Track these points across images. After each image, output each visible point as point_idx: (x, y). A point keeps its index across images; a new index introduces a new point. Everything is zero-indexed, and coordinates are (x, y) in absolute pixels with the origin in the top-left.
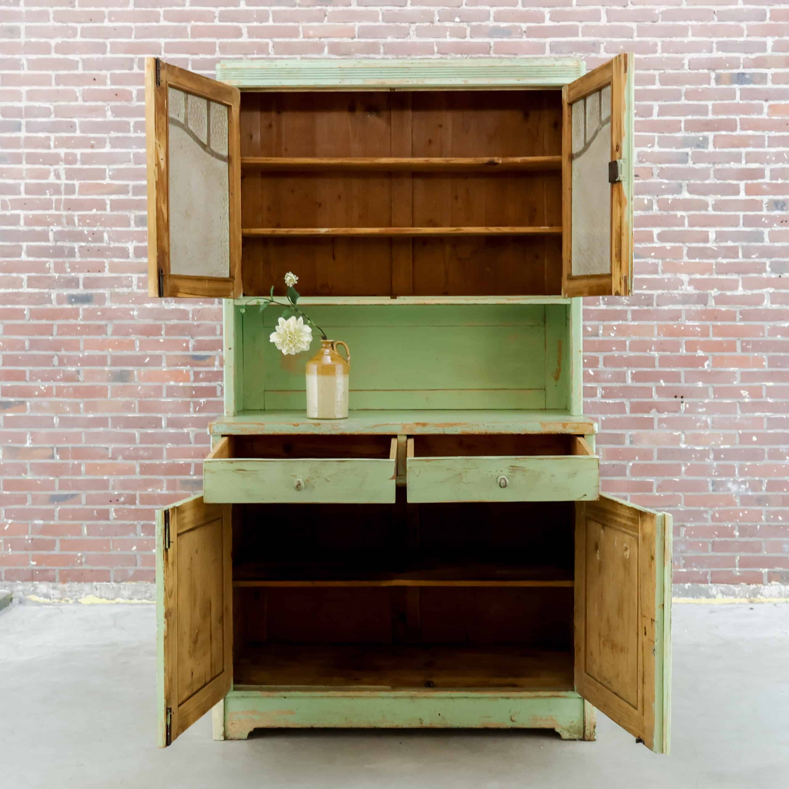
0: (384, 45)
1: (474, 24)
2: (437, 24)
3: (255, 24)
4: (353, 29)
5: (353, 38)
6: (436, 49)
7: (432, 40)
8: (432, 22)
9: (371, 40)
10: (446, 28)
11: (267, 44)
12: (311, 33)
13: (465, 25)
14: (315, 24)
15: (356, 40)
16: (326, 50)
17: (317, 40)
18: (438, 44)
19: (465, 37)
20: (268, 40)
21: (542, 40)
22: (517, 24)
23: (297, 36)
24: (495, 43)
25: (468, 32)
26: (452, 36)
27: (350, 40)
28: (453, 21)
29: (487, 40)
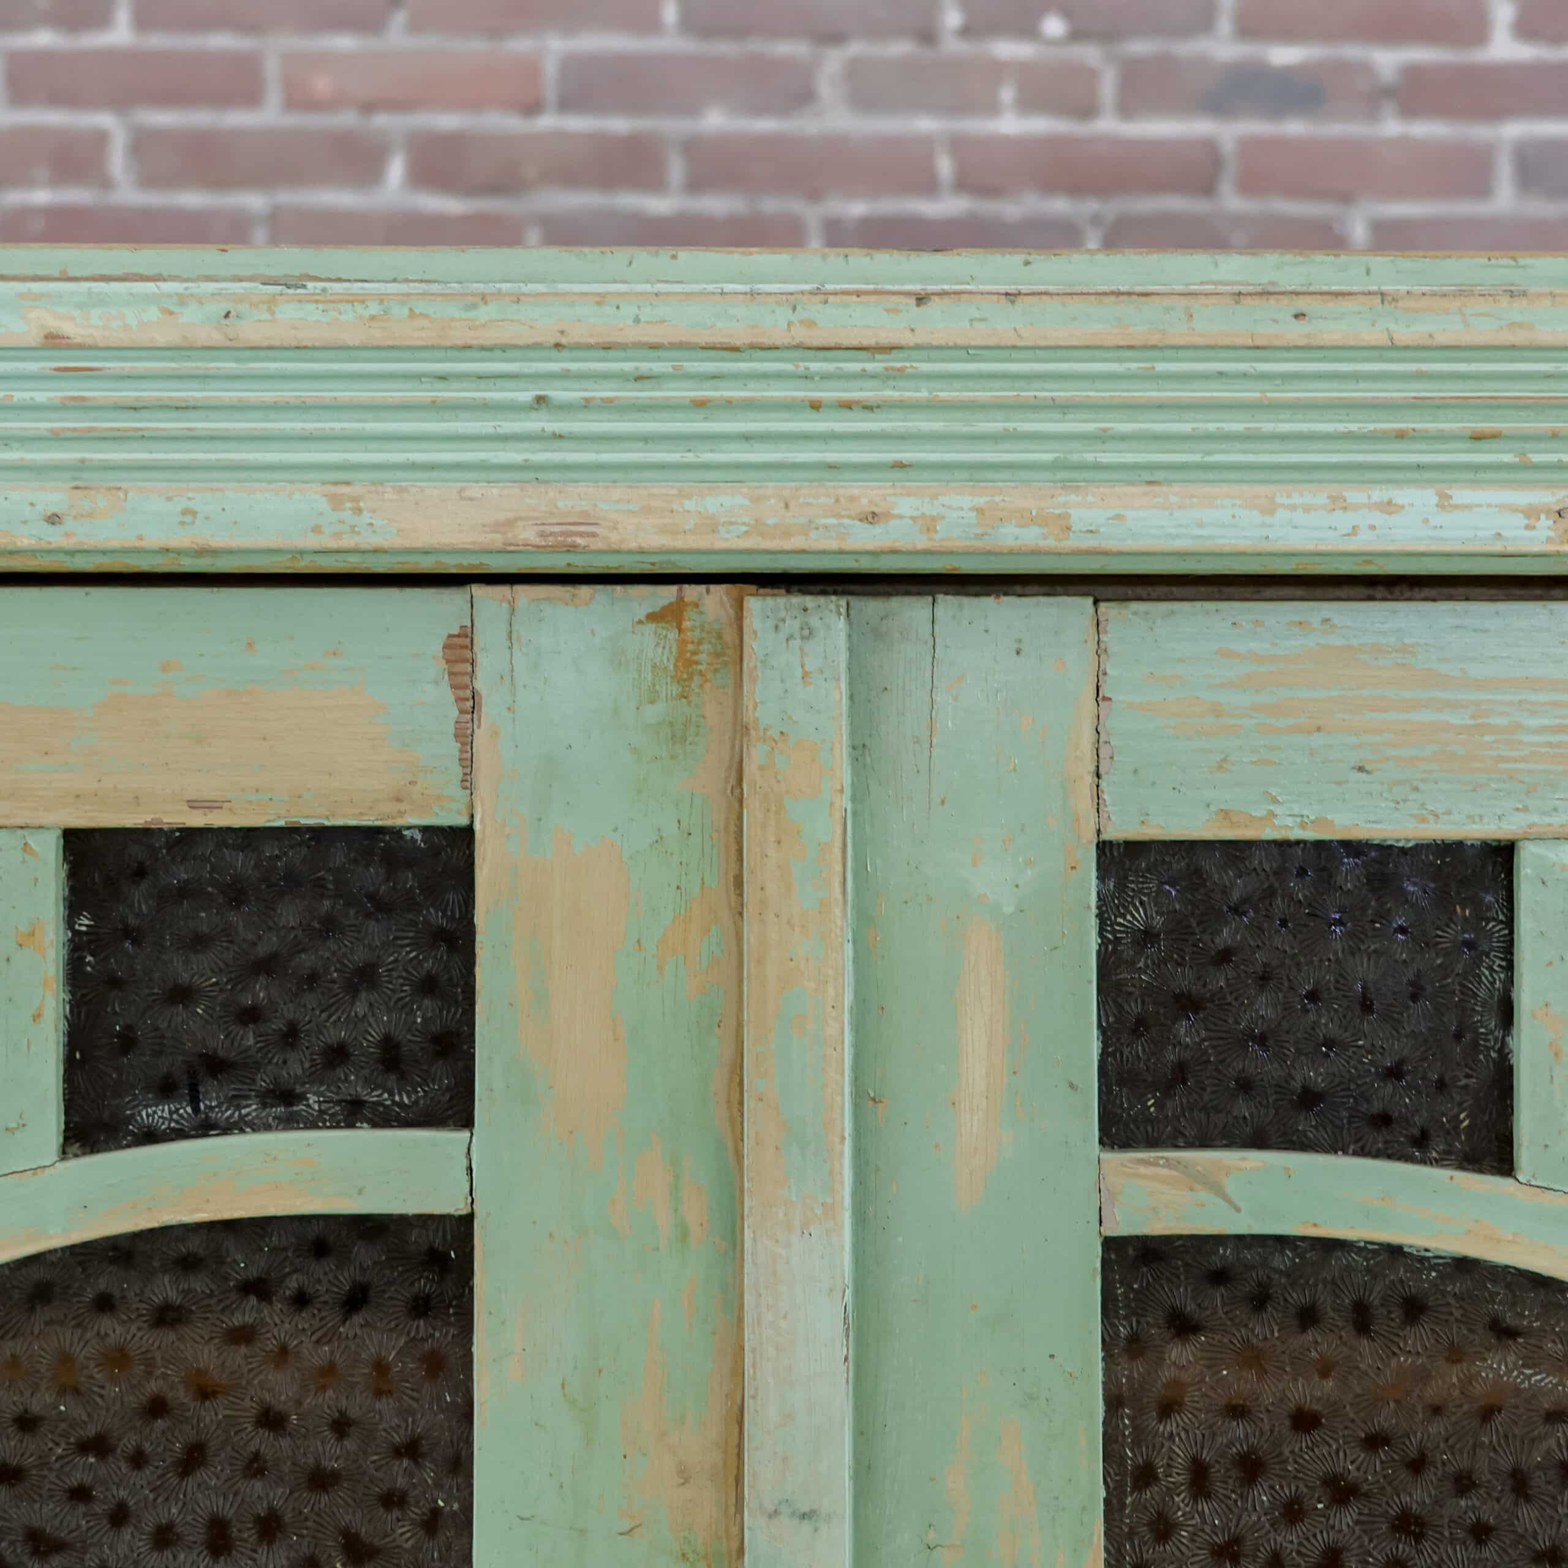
0: (692, 147)
1: (1140, 47)
2: (952, 46)
3: (44, 39)
4: (531, 70)
5: (532, 108)
6: (945, 166)
7: (926, 124)
8: (928, 36)
9: (619, 125)
10: (998, 70)
11: (100, 139)
12: (322, 85)
13: (1090, 54)
14: (344, 42)
15: (548, 122)
16: (396, 170)
17: (346, 119)
18: (958, 145)
19: (1087, 111)
20: (104, 120)
21: (1480, 132)
22: (1352, 52)
23: (251, 97)
24: (1249, 146)
25: (1108, 87)
26: (1028, 104)
27: (511, 123)
28: (1029, 31)
29: (1201, 127)
